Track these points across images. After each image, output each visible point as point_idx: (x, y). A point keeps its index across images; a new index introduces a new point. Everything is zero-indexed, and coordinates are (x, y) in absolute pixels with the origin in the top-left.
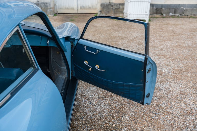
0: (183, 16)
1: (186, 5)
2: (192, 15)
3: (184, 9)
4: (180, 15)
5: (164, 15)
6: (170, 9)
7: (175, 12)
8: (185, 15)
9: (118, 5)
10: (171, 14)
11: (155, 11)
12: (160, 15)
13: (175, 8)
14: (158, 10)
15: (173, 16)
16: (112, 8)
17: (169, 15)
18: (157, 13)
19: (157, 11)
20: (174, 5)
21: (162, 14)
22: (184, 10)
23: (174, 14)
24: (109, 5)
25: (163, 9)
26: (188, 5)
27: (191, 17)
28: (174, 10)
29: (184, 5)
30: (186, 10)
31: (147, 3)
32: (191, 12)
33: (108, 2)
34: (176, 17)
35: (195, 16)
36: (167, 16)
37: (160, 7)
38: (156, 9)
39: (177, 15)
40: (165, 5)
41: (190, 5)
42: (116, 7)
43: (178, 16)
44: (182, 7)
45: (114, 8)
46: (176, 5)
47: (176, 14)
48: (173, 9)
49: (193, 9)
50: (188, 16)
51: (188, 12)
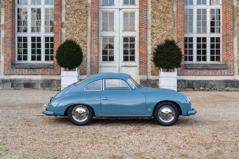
0: (212, 90)
1: (213, 80)
2: (220, 89)
3: (213, 84)
4: (209, 89)
5: (196, 89)
6: (200, 84)
7: (205, 87)
8: (214, 89)
9: (155, 81)
10: (201, 88)
11: (187, 86)
12: (192, 89)
15: (204, 90)
16: (150, 84)
18: (189, 88)
19: (189, 85)
20: (203, 80)
21: (194, 88)
23: (204, 88)
24: (147, 80)
25: (194, 84)
26: (215, 80)
27: (219, 91)
28: (203, 84)
29: (211, 80)
30: (215, 85)
32: (219, 87)
33: (146, 78)
34: (207, 91)
36: (199, 90)
37: (192, 83)
38: (188, 84)
39: (208, 89)
40: (195, 80)
41: (217, 80)
42: (153, 83)
43: (208, 90)
44: (211, 82)
45: (151, 84)
46: (205, 80)
47: (206, 88)
49: (220, 84)
50: (217, 90)
51: (216, 87)
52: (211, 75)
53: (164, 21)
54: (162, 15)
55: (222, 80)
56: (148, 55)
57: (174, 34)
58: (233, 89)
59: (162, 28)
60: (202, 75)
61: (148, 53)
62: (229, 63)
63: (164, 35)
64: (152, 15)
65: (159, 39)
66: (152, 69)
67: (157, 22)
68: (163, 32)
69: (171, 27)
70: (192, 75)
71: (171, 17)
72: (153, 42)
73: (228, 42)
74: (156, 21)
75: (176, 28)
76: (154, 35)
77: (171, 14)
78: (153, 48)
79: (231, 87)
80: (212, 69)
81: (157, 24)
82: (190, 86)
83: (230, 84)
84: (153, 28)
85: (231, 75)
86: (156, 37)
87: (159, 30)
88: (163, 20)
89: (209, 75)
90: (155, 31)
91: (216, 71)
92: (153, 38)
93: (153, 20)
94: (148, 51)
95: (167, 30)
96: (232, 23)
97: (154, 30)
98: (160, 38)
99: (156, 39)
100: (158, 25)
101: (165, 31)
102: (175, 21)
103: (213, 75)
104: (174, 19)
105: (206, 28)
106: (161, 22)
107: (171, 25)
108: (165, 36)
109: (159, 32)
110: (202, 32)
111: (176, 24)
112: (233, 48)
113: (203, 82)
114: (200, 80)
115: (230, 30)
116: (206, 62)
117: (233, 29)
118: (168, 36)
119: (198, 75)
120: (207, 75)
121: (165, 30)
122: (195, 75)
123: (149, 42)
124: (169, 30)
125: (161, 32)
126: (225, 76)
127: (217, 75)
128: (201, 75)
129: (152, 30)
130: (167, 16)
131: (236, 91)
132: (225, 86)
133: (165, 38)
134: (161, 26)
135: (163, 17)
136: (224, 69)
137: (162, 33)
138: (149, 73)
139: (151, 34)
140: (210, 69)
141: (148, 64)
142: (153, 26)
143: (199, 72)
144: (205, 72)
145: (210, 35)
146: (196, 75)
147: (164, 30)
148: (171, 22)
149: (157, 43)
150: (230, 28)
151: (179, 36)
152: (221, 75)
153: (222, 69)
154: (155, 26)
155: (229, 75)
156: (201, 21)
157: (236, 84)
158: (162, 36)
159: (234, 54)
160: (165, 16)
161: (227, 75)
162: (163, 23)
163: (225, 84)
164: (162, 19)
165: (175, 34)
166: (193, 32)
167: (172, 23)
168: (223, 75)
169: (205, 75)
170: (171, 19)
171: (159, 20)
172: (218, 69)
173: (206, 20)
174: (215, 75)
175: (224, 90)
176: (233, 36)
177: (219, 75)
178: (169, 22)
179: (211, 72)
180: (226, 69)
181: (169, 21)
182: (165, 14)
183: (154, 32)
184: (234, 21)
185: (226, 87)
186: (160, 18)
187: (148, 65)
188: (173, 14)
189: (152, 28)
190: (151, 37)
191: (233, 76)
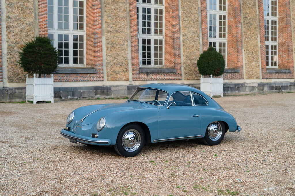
0: (82, 99)
1: (82, 87)
2: (90, 97)
3: (82, 91)
4: (78, 98)
5: (63, 98)
6: (68, 92)
7: (73, 95)
8: (83, 98)
9: (14, 90)
10: (69, 97)
12: (59, 98)
13: (73, 91)
14: (57, 93)
15: (72, 99)
16: (8, 93)
17: (68, 98)
18: (55, 97)
21: (61, 98)
22: (82, 93)
23: (72, 97)
24: (3, 89)
25: (61, 92)
26: (84, 87)
27: (89, 99)
28: (72, 92)
29: (80, 87)
30: (84, 92)
31: (51, 85)
32: (88, 94)
33: (2, 87)
34: (75, 100)
35: (92, 98)
36: (66, 99)
37: (58, 91)
39: (76, 97)
40: (63, 88)
41: (86, 87)
42: (11, 92)
43: (77, 99)
44: (79, 89)
45: (9, 93)
46: (73, 87)
47: (74, 96)
48: (70, 91)
49: (90, 91)
50: (87, 99)
51: (85, 95)
52: (79, 81)
53: (23, 12)
54: (19, 4)
55: (92, 87)
56: (3, 55)
57: (35, 29)
58: (103, 97)
59: (21, 21)
60: (70, 81)
61: (3, 52)
62: (98, 66)
63: (23, 30)
64: (8, 2)
65: (17, 34)
66: (9, 74)
67: (14, 12)
68: (23, 26)
69: (31, 20)
70: (59, 81)
71: (32, 8)
72: (9, 38)
73: (96, 41)
74: (12, 11)
75: (37, 21)
76: (11, 29)
77: (31, 3)
78: (9, 46)
79: (101, 95)
80: (80, 74)
81: (14, 15)
82: (56, 95)
83: (100, 90)
84: (10, 20)
85: (101, 81)
86: (13, 32)
87: (16, 23)
88: (22, 10)
89: (77, 81)
90: (11, 24)
91: (84, 76)
92: (9, 33)
93: (9, 8)
94: (3, 50)
95: (26, 24)
96: (100, 19)
97: (11, 22)
98: (19, 33)
99: (13, 34)
100: (16, 16)
101: (25, 25)
102: (37, 12)
103: (82, 81)
104: (35, 10)
105: (68, 23)
106: (20, 13)
107: (32, 17)
108: (25, 31)
109: (17, 26)
110: (64, 28)
111: (37, 17)
112: (101, 49)
113: (71, 89)
114: (68, 87)
115: (98, 28)
116: (68, 65)
117: (101, 27)
118: (28, 31)
119: (66, 81)
120: (75, 81)
121: (25, 23)
122: (61, 81)
123: (4, 38)
124: (30, 24)
125: (19, 25)
126: (94, 82)
127: (86, 81)
128: (68, 81)
129: (8, 23)
130: (27, 5)
131: (106, 99)
132: (94, 94)
133: (25, 33)
134: (19, 18)
135: (22, 6)
136: (93, 73)
137: (21, 28)
138: (5, 79)
139: (7, 28)
140: (78, 74)
141: (3, 67)
142: (8, 17)
143: (66, 77)
144: (73, 77)
145: (72, 32)
146: (63, 81)
147: (23, 23)
148: (31, 14)
149: (15, 39)
150: (98, 25)
151: (42, 32)
152: (90, 81)
153: (91, 73)
154: (11, 16)
155: (99, 81)
156: (63, 14)
157: (105, 91)
158: (21, 31)
159: (103, 56)
160: (24, 5)
161: (97, 81)
162: (22, 15)
163: (95, 91)
164: (20, 8)
165: (37, 30)
166: (54, 27)
167: (33, 15)
168: (92, 81)
169: (72, 81)
170: (32, 9)
171: (17, 9)
172: (87, 74)
173: (68, 13)
174: (84, 81)
175: (94, 98)
176: (102, 35)
177: (88, 81)
178: (29, 14)
179: (79, 77)
180: (95, 73)
181: (28, 12)
182: (24, 3)
183: (10, 26)
184: (102, 17)
185: (96, 95)
186: (18, 7)
187: (3, 69)
188: (34, 4)
189: (8, 19)
190: (7, 31)
191: (102, 82)
